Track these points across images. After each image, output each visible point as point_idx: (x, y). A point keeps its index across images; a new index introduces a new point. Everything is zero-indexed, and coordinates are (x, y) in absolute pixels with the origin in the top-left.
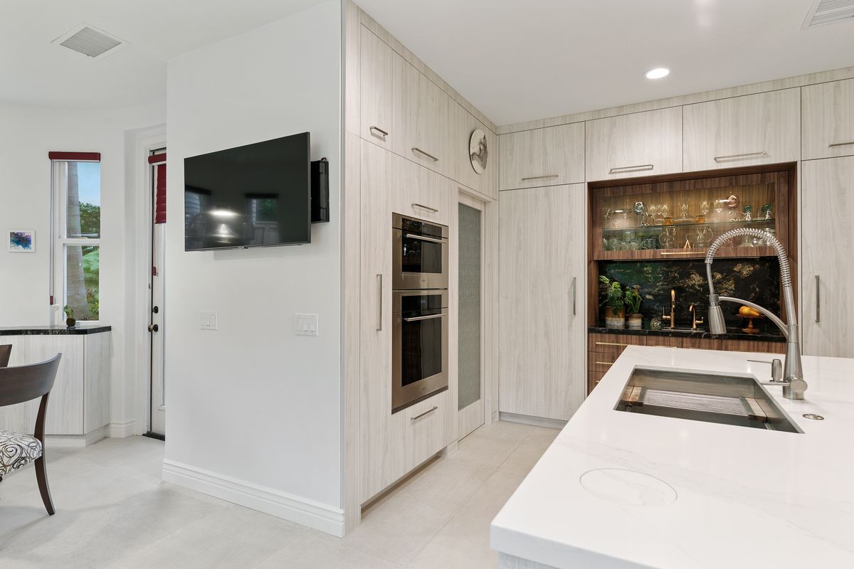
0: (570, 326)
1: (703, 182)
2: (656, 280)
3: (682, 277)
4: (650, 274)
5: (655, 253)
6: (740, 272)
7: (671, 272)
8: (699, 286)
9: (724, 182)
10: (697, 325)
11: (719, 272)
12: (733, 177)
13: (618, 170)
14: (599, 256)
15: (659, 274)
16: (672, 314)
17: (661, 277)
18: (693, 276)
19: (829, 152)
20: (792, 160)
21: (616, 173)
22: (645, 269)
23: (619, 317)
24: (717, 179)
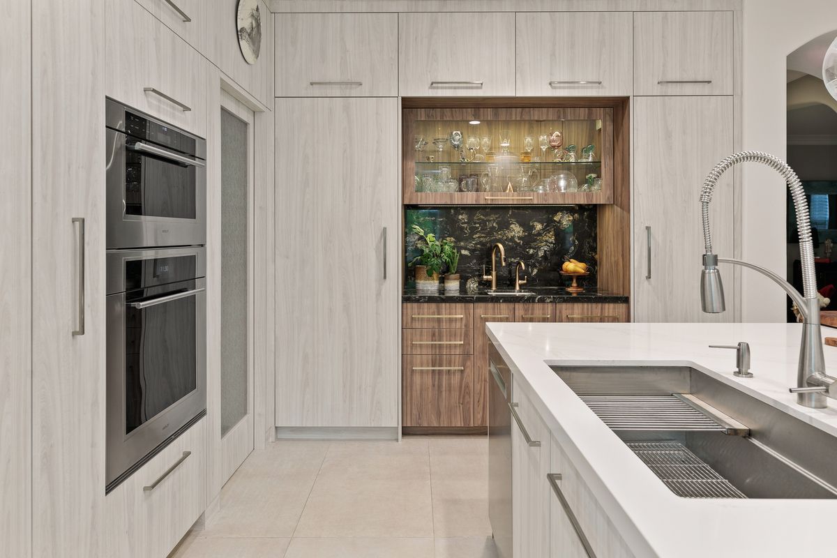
0: (379, 294)
1: (530, 112)
2: (473, 230)
3: (501, 228)
4: (465, 223)
5: (478, 197)
6: (559, 222)
7: (489, 221)
8: (519, 238)
9: (551, 114)
10: (521, 286)
11: (539, 222)
12: (561, 109)
13: (440, 85)
14: (411, 199)
15: (475, 223)
16: (494, 273)
17: (478, 228)
18: (512, 226)
19: (658, 90)
20: (625, 94)
21: (437, 88)
22: (460, 217)
23: (433, 279)
24: (545, 110)
